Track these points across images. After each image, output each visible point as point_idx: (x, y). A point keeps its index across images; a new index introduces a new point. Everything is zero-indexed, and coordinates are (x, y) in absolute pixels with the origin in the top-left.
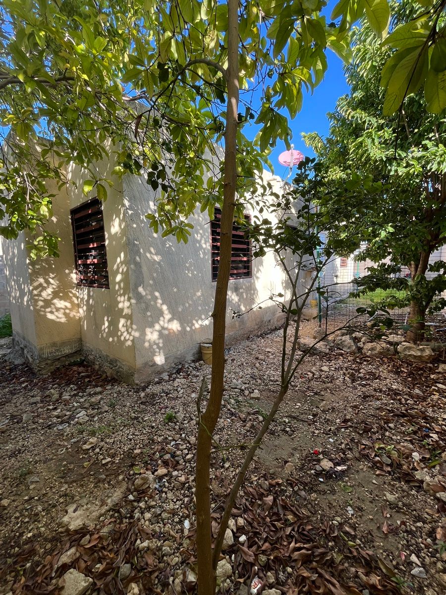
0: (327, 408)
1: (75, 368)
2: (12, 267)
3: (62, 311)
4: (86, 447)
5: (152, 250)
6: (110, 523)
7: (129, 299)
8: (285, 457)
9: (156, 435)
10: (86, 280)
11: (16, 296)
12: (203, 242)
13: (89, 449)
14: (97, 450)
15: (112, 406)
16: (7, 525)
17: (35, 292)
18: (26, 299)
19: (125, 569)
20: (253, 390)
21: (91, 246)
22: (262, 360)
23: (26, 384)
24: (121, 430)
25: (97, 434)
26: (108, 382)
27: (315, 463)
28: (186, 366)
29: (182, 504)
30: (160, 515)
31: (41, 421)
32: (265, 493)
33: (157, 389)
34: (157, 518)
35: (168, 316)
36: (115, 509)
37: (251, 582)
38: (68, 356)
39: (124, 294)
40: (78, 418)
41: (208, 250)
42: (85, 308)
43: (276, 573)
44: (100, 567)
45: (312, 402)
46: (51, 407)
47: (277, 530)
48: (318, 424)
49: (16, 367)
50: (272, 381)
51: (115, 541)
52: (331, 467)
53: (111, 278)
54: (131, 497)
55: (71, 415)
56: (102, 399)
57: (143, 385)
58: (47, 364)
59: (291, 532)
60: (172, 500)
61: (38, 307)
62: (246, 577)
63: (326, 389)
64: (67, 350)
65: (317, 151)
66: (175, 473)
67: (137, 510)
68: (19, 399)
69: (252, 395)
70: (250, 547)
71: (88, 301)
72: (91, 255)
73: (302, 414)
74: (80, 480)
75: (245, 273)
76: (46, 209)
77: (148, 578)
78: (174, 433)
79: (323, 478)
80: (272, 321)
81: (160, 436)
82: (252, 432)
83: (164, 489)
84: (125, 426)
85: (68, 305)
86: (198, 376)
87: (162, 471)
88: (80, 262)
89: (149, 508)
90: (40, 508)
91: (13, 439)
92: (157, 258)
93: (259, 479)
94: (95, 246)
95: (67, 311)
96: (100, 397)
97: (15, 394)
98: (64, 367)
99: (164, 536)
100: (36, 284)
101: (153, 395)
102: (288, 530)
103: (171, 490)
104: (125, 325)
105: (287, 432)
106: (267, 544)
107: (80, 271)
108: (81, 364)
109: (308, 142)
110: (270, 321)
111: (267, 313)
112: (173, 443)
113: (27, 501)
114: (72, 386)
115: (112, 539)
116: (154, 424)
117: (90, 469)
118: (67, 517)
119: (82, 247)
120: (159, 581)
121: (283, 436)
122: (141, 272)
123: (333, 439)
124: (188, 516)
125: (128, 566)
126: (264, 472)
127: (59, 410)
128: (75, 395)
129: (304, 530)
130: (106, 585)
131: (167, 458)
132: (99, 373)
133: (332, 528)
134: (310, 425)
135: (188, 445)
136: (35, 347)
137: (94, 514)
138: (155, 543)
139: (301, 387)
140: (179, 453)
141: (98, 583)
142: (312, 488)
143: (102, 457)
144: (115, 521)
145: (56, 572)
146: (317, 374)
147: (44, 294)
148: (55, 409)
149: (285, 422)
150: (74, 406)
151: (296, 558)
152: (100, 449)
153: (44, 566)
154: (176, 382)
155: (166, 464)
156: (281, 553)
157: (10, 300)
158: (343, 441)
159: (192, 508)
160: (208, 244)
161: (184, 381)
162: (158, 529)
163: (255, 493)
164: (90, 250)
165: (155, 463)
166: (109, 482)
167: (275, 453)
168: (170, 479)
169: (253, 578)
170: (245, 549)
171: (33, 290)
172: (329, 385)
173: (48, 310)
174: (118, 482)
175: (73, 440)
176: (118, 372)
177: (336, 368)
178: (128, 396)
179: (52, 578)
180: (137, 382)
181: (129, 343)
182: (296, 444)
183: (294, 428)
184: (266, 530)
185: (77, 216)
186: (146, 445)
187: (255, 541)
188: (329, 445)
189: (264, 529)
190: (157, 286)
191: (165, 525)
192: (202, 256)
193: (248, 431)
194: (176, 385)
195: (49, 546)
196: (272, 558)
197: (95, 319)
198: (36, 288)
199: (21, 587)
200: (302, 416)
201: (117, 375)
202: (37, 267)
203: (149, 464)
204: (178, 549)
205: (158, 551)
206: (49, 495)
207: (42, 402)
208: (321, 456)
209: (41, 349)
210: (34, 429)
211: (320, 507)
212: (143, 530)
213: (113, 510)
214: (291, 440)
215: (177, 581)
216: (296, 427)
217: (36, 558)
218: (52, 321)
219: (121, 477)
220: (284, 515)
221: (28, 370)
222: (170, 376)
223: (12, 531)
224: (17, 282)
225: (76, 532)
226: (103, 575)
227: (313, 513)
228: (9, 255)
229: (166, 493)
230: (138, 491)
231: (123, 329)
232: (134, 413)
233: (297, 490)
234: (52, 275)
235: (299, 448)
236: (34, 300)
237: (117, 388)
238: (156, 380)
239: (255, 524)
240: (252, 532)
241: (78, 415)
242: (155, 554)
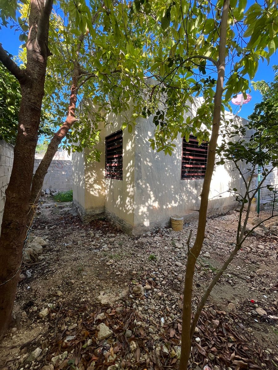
0: (262, 274)
1: (101, 222)
2: (76, 166)
3: (97, 190)
4: (108, 263)
5: (148, 160)
6: (120, 306)
7: (133, 187)
8: (229, 299)
9: (144, 266)
10: (110, 175)
11: (76, 181)
12: (177, 155)
13: (109, 265)
14: (114, 267)
15: (121, 245)
16: (74, 292)
17: (86, 180)
18: (81, 183)
19: (129, 332)
20: (205, 252)
21: (115, 157)
22: (212, 234)
23: (78, 226)
24: (126, 259)
25: (113, 259)
26: (118, 232)
27: (252, 308)
28: (161, 230)
29: (159, 308)
30: (147, 310)
31: (86, 246)
32: (213, 317)
33: (144, 240)
34: (145, 311)
35: (153, 199)
36: (123, 300)
37: (204, 367)
38: (98, 215)
39: (130, 184)
40: (104, 248)
41: (180, 160)
42: (108, 190)
43: (221, 367)
44: (116, 327)
45: (250, 268)
46: (90, 240)
47: (221, 342)
48: (254, 283)
49: (74, 217)
50: (219, 248)
51: (124, 316)
52: (265, 314)
53: (124, 175)
54: (131, 296)
55: (100, 246)
56: (115, 240)
57: (136, 236)
58: (88, 217)
59: (232, 347)
60: (154, 304)
61: (87, 188)
62: (200, 362)
63: (261, 261)
64: (98, 212)
65: (263, 93)
66: (155, 290)
67: (134, 304)
68: (76, 233)
69: (204, 255)
70: (203, 346)
71: (110, 186)
72: (114, 162)
73: (242, 274)
74: (105, 280)
75: (202, 176)
76: (98, 137)
77: (141, 341)
78: (154, 266)
79: (258, 320)
80: (219, 209)
81: (147, 267)
82: (204, 278)
83: (149, 297)
84: (127, 257)
85: (100, 187)
86: (168, 237)
87: (148, 286)
88: (108, 165)
89: (141, 305)
90: (88, 288)
91: (75, 252)
92: (150, 164)
93: (209, 307)
94: (117, 156)
95: (100, 191)
96: (114, 239)
97: (74, 230)
98: (96, 220)
99: (149, 322)
100: (87, 175)
101: (142, 244)
102: (230, 345)
103: (153, 299)
104: (129, 201)
105: (230, 283)
106: (214, 348)
107: (107, 170)
108: (103, 220)
109: (256, 87)
110: (218, 209)
111: (216, 203)
112: (154, 272)
113: (82, 283)
114: (100, 231)
115: (122, 315)
116: (143, 260)
117: (110, 276)
118: (100, 296)
119: (109, 157)
120: (147, 345)
121: (227, 285)
122: (141, 172)
123: (267, 296)
124: (163, 316)
125: (131, 331)
126: (213, 305)
127: (94, 242)
128: (102, 236)
129: (242, 348)
130: (120, 337)
131: (151, 280)
132: (113, 226)
133: (264, 355)
134: (248, 282)
135: (163, 276)
136: (83, 208)
137: (112, 299)
138: (145, 325)
139: (241, 256)
140: (157, 279)
141: (116, 335)
142: (249, 324)
143: (116, 271)
144: (123, 306)
145: (96, 322)
146: (254, 250)
147: (90, 181)
148: (92, 241)
149: (228, 276)
150: (101, 241)
151: (235, 364)
152: (115, 267)
153: (90, 317)
154: (155, 238)
155: (150, 283)
156: (224, 357)
157: (73, 183)
158: (275, 299)
159: (166, 312)
160: (180, 157)
161: (159, 238)
162: (146, 318)
163: (206, 315)
164: (114, 158)
165: (144, 281)
166: (120, 285)
167: (221, 294)
168: (152, 292)
169: (205, 365)
170: (199, 345)
171: (85, 178)
172: (264, 258)
173: (91, 189)
174: (125, 286)
175: (101, 259)
176: (123, 227)
177: (270, 248)
178: (128, 241)
179: (94, 324)
180: (133, 234)
181: (131, 212)
182: (236, 292)
183: (235, 281)
184: (214, 339)
185: (109, 140)
186: (139, 270)
187: (206, 344)
188: (264, 299)
189: (213, 339)
190: (148, 180)
191: (150, 316)
192: (176, 164)
193: (201, 276)
194: (155, 240)
195: (92, 308)
196: (218, 357)
197: (113, 197)
198: (86, 178)
199: (81, 323)
200: (241, 275)
201: (122, 228)
202: (88, 167)
203: (141, 281)
204: (158, 332)
205: (146, 329)
206: (92, 283)
207: (86, 236)
208: (257, 305)
209: (86, 209)
210: (83, 249)
211: (255, 338)
212: (138, 315)
213: (122, 300)
214: (233, 289)
215: (157, 349)
216: (237, 282)
217: (87, 312)
218: (92, 195)
219: (126, 284)
220: (227, 334)
221: (79, 220)
222: (152, 234)
223: (76, 296)
224: (78, 174)
225: (104, 305)
226: (117, 331)
227: (249, 341)
228: (75, 160)
229: (150, 299)
230: (135, 294)
231: (128, 204)
232: (132, 251)
233: (237, 322)
234: (94, 171)
235: (239, 296)
236: (85, 183)
237: (123, 236)
238: (144, 235)
239: (206, 334)
240: (204, 338)
241: (104, 247)
242: (145, 330)
